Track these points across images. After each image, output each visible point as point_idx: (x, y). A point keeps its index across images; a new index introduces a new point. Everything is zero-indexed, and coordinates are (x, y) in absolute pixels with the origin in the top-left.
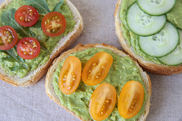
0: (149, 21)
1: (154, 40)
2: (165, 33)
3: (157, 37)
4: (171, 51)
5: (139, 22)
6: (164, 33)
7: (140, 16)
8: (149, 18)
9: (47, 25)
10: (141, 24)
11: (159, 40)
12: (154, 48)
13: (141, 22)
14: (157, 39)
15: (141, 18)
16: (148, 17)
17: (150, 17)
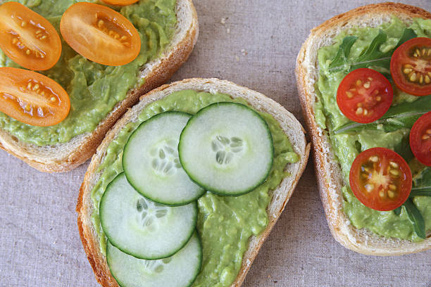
0: (168, 169)
1: (139, 208)
2: (166, 218)
3: (146, 207)
4: (139, 255)
5: (153, 152)
6: (164, 215)
7: (167, 146)
8: (174, 164)
9: (389, 164)
10: (151, 158)
11: (144, 215)
12: (121, 218)
13: (157, 156)
14: (144, 210)
15: (164, 150)
16: (176, 161)
17: (178, 166)
